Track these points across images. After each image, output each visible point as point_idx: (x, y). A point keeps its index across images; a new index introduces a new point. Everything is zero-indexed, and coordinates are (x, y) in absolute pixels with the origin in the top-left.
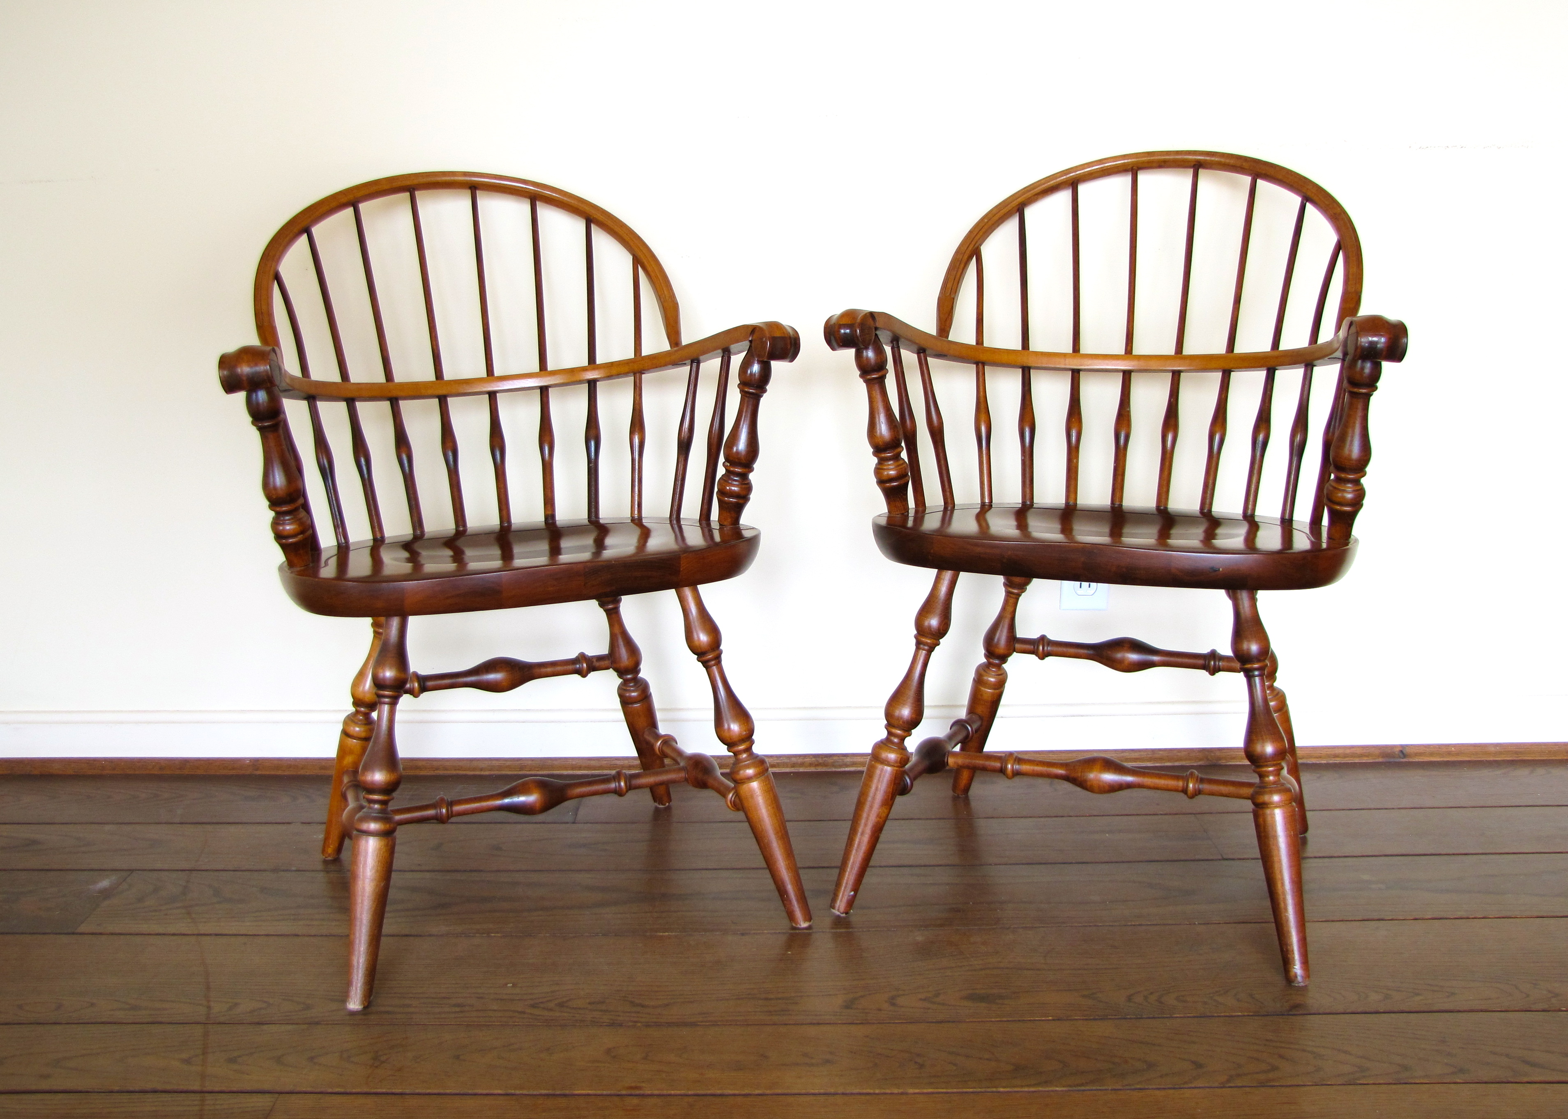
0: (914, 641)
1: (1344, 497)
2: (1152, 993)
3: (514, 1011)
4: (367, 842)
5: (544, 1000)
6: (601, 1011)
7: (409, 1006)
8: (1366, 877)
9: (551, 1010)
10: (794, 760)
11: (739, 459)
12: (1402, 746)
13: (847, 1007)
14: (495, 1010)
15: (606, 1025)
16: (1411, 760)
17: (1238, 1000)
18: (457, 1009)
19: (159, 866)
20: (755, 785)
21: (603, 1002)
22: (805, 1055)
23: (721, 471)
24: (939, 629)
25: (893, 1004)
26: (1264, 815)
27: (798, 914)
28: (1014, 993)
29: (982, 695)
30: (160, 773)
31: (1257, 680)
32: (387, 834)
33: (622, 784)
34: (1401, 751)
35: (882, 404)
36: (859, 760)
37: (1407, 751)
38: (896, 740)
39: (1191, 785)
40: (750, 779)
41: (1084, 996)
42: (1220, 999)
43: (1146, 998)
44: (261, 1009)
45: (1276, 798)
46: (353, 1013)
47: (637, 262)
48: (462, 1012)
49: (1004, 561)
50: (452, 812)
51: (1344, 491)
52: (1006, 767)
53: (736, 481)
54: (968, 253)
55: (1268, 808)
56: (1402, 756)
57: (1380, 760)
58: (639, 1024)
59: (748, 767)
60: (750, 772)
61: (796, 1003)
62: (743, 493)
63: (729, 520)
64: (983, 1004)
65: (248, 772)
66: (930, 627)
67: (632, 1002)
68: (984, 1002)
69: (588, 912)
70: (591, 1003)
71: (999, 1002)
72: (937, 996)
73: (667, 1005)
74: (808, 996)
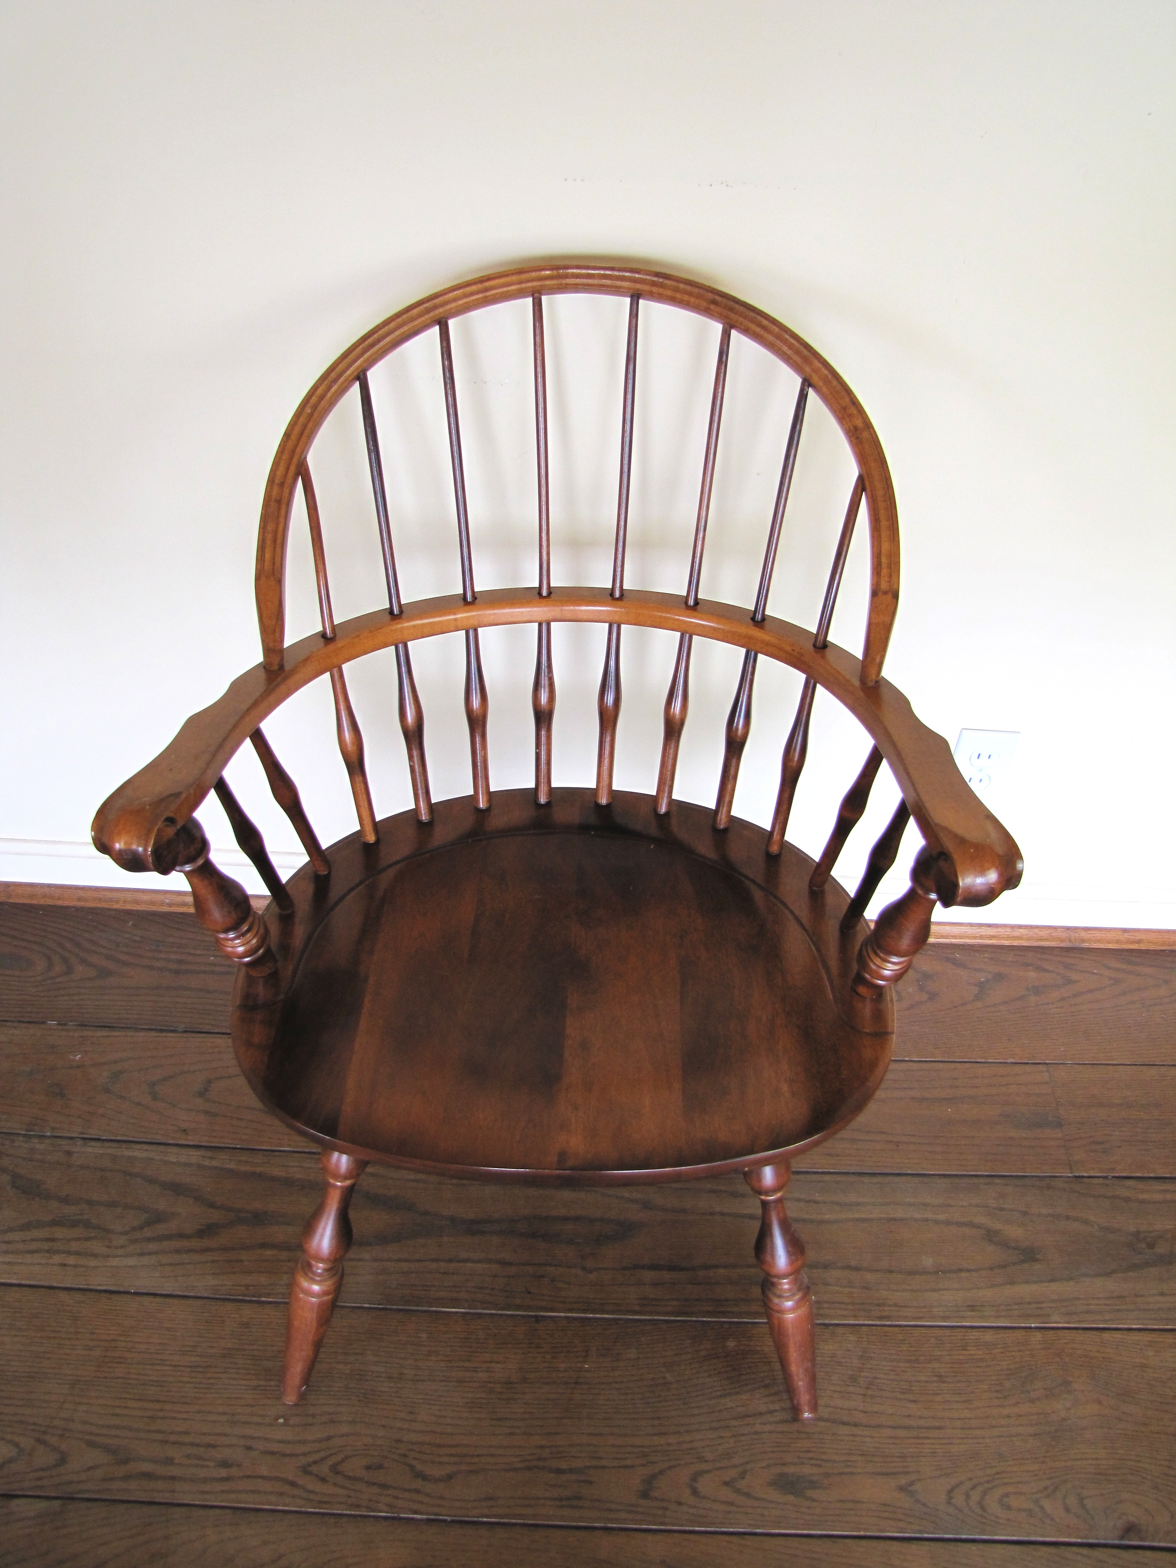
2: (974, 1488)
3: (288, 1483)
5: (317, 1457)
6: (379, 1486)
7: (169, 1461)
9: (323, 1480)
14: (263, 1478)
17: (1066, 1509)
18: (223, 1472)
21: (380, 1467)
25: (695, 1492)
28: (827, 1475)
41: (901, 1489)
42: (1046, 1504)
43: (968, 1496)
44: (11, 1463)
48: (228, 1479)
61: (590, 1483)
64: (791, 1498)
67: (412, 1468)
68: (792, 1493)
69: (367, 1256)
70: (368, 1468)
71: (809, 1493)
72: (743, 1475)
73: (450, 1477)
74: (603, 1467)
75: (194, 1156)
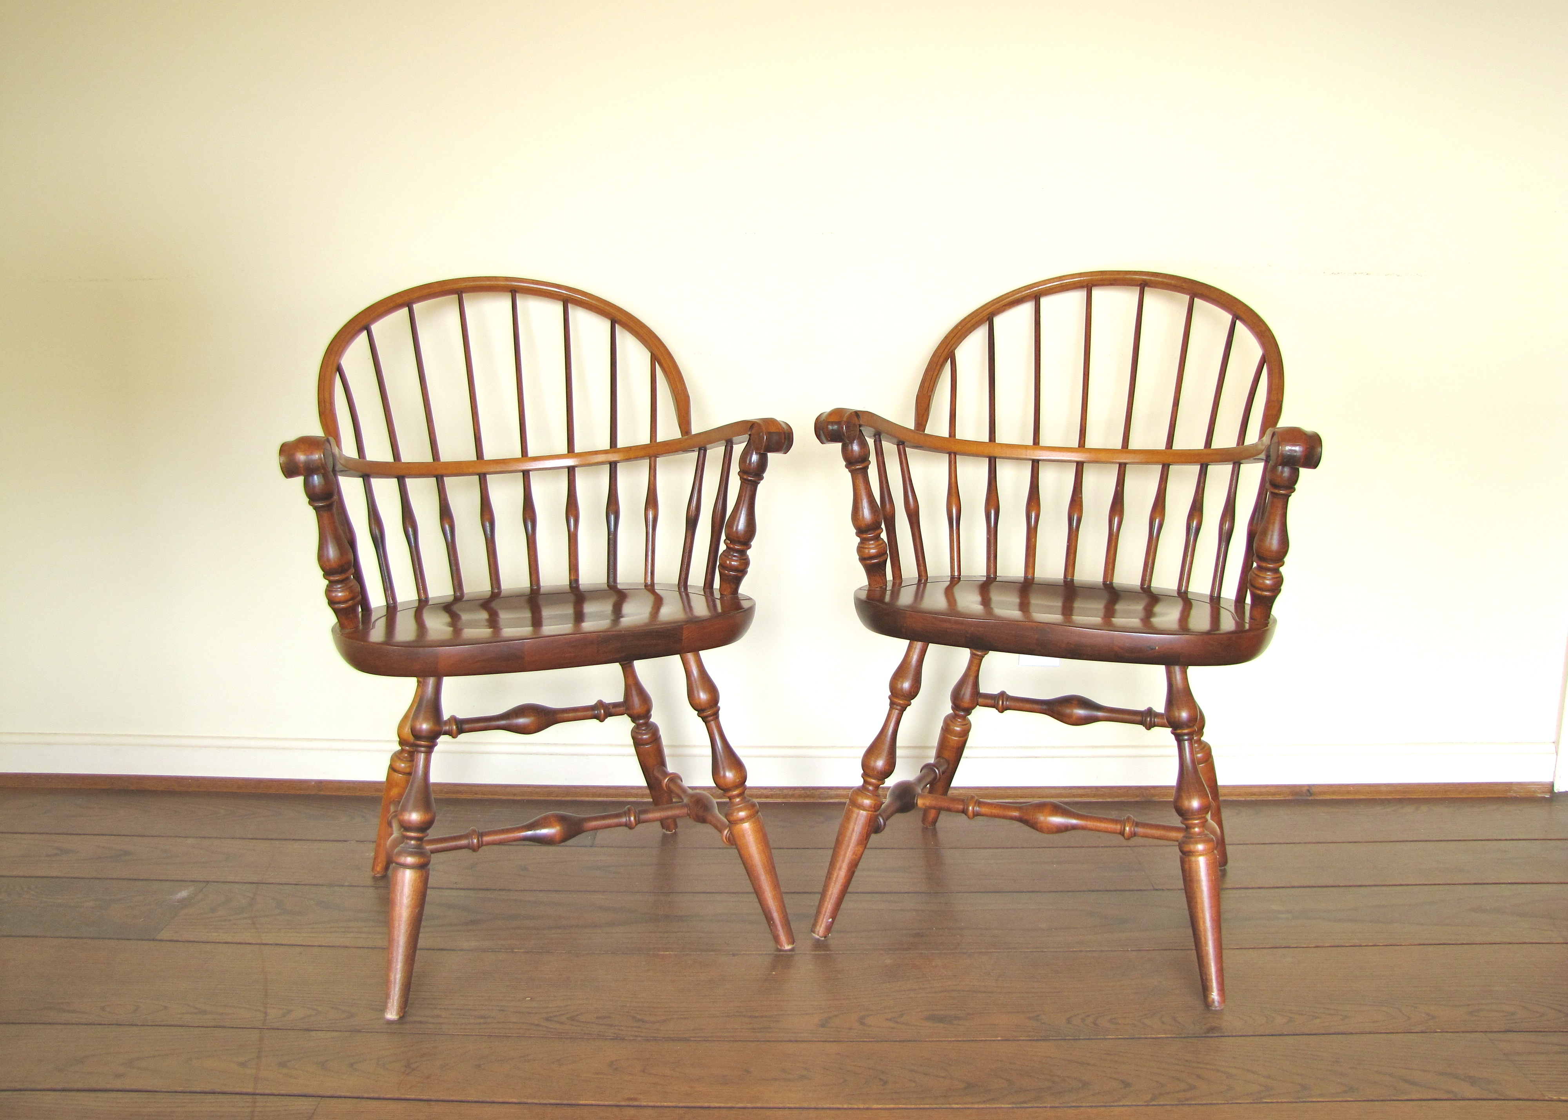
0: (889, 701)
1: (1264, 584)
2: (1089, 1016)
3: (532, 1024)
4: (404, 874)
5: (558, 1014)
6: (607, 1025)
7: (439, 1016)
8: (1275, 907)
9: (562, 1023)
10: (785, 791)
11: (738, 537)
12: (1309, 786)
13: (823, 1026)
14: (514, 1023)
15: (610, 1039)
16: (1316, 798)
17: (1163, 1023)
18: (482, 1021)
19: (231, 878)
20: (746, 826)
21: (609, 1017)
22: (784, 1070)
23: (722, 547)
24: (910, 692)
25: (863, 1024)
26: (1190, 861)
27: (783, 938)
28: (969, 1014)
29: (949, 742)
30: (238, 791)
31: (1186, 743)
32: (422, 867)
33: (632, 818)
34: (1308, 791)
35: (865, 491)
36: (842, 793)
37: (1313, 790)
38: (871, 788)
39: (1127, 829)
40: (742, 820)
41: (1030, 1018)
42: (1148, 1022)
43: (1083, 1020)
44: (310, 1016)
45: (1200, 847)
46: (390, 1022)
47: (654, 359)
48: (485, 1023)
49: (968, 635)
50: (482, 842)
51: (1264, 578)
52: (968, 809)
53: (735, 556)
54: (943, 356)
55: (1193, 855)
56: (1309, 794)
57: (1290, 798)
58: (640, 1038)
59: (741, 810)
60: (742, 814)
61: (778, 1021)
62: (742, 567)
63: (729, 590)
64: (942, 1025)
65: (313, 793)
66: (902, 689)
67: (634, 1018)
68: (942, 1023)
69: (600, 931)
70: (598, 1018)
71: (955, 1022)
72: (901, 1016)
73: (665, 1021)
74: (789, 1015)
75: (462, 893)
